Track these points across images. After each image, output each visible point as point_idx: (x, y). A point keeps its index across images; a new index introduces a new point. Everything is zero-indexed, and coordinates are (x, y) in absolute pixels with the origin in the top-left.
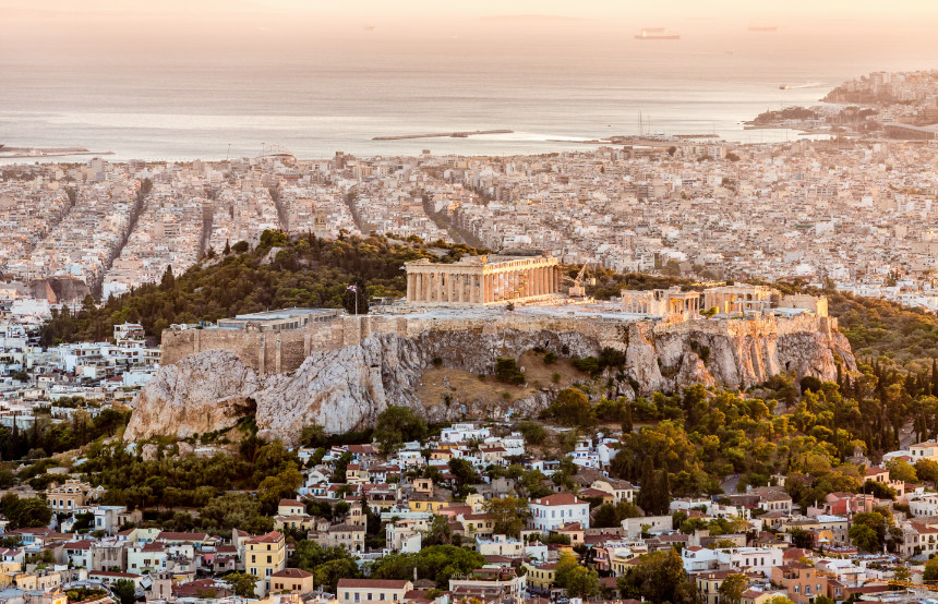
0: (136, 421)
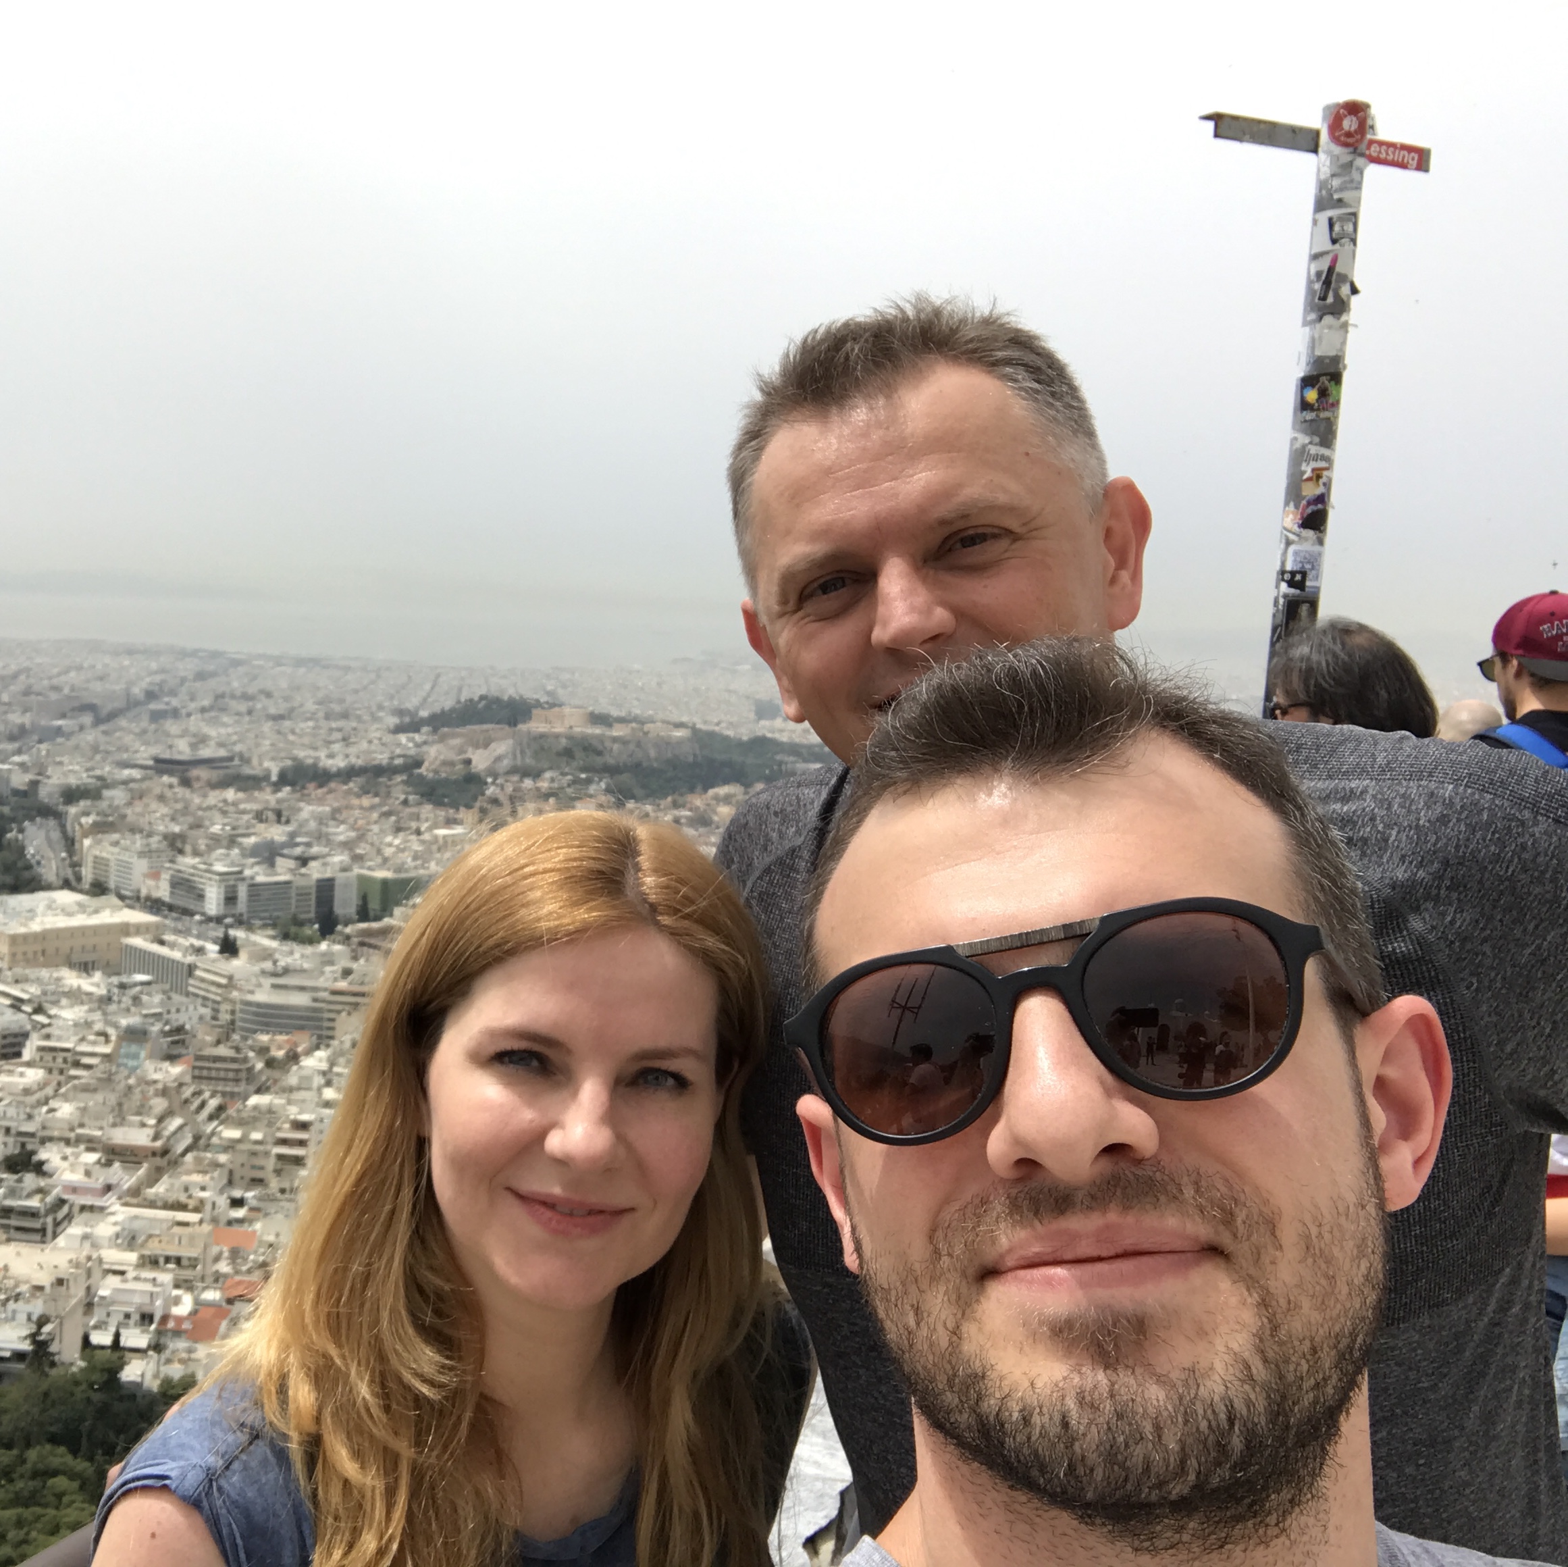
0: (426, 764)
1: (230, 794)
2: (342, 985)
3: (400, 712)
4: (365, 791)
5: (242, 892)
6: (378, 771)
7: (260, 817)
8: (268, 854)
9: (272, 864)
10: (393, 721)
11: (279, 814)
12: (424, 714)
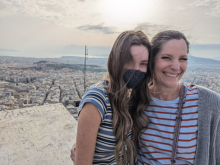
0: (36, 67)
1: (16, 70)
2: (29, 87)
3: (34, 62)
4: (30, 69)
5: (18, 79)
6: (32, 68)
7: (19, 72)
8: (21, 76)
9: (21, 77)
10: (33, 63)
11: (21, 72)
12: (36, 62)
